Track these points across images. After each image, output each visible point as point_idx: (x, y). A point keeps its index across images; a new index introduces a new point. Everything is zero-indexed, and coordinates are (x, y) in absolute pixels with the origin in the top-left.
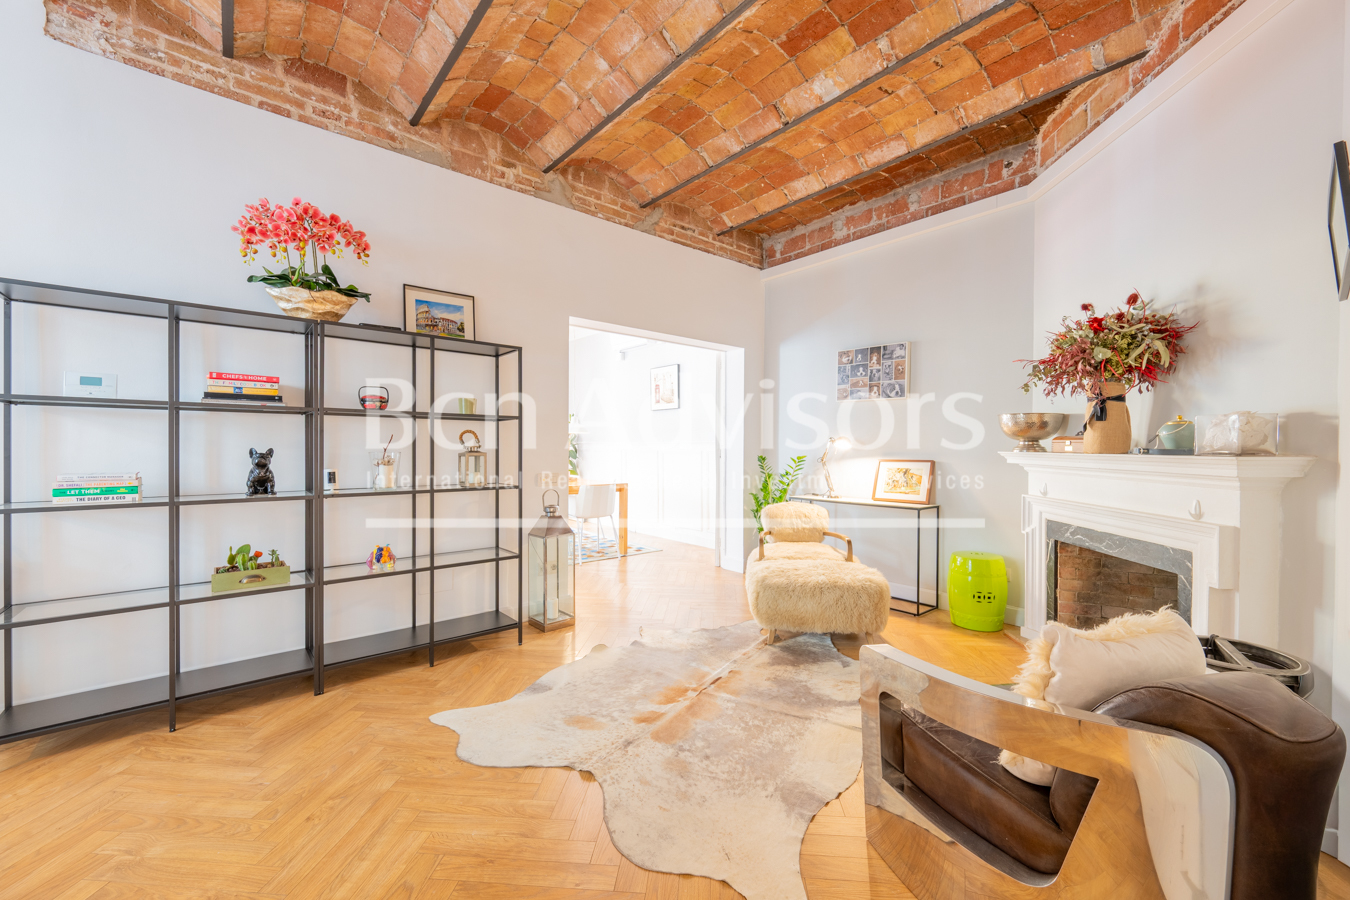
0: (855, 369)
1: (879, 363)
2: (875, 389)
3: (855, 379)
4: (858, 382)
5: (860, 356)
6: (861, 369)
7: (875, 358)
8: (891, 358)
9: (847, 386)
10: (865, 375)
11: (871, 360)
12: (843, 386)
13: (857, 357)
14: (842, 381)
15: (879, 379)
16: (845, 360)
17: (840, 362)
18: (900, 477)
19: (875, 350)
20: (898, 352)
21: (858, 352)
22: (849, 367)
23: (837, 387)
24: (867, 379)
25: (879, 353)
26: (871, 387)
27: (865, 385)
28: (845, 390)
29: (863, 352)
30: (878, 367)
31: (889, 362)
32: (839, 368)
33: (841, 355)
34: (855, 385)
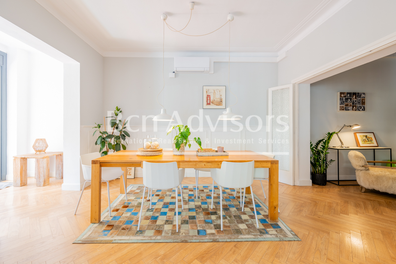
0: (347, 99)
1: (356, 98)
2: (355, 107)
3: (347, 103)
4: (348, 104)
5: (349, 95)
6: (349, 100)
7: (354, 97)
8: (360, 97)
9: (344, 106)
10: (351, 102)
11: (353, 97)
12: (342, 105)
13: (347, 95)
14: (341, 104)
15: (356, 104)
16: (342, 95)
17: (341, 96)
18: (364, 138)
19: (354, 94)
20: (363, 96)
21: (348, 93)
22: (344, 98)
23: (339, 105)
24: (351, 104)
25: (356, 95)
26: (353, 107)
27: (351, 106)
28: (343, 107)
29: (350, 93)
30: (356, 100)
31: (359, 99)
32: (340, 99)
33: (341, 93)
34: (347, 105)
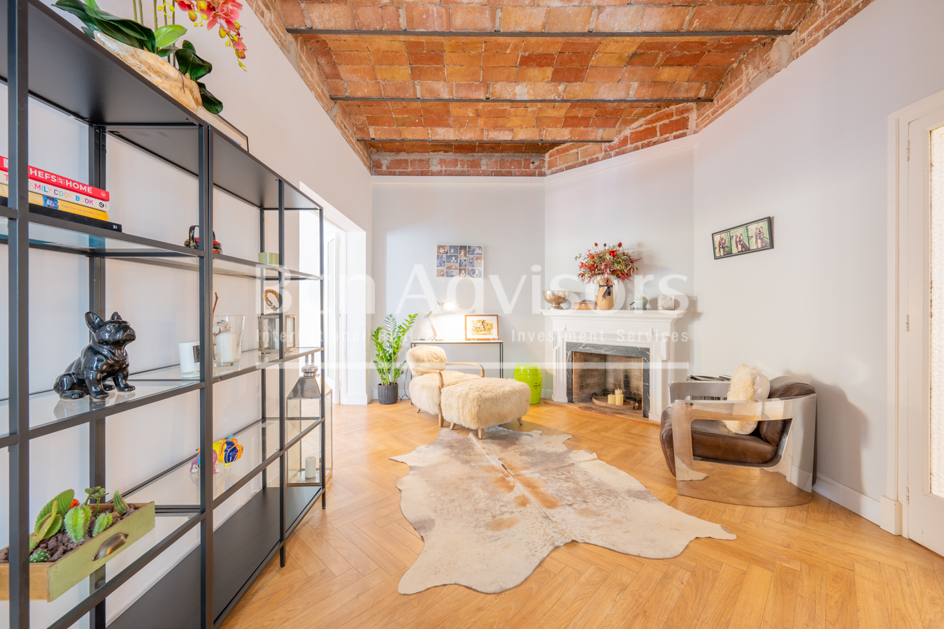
0: (449, 257)
1: (465, 256)
2: (463, 271)
3: (449, 264)
4: (452, 266)
5: (452, 250)
6: (453, 258)
7: (463, 253)
8: (473, 254)
9: (444, 268)
10: (457, 262)
11: (460, 253)
12: (441, 268)
13: (450, 250)
14: (440, 265)
15: (466, 266)
16: (442, 251)
17: (438, 252)
18: (479, 325)
19: (463, 247)
20: (478, 251)
21: (451, 247)
22: (445, 256)
23: (436, 268)
24: (457, 265)
25: (466, 250)
26: (460, 270)
27: (456, 269)
28: (442, 271)
29: (454, 247)
30: (465, 258)
31: (472, 256)
32: (438, 256)
33: (439, 247)
34: (449, 268)
